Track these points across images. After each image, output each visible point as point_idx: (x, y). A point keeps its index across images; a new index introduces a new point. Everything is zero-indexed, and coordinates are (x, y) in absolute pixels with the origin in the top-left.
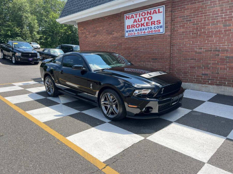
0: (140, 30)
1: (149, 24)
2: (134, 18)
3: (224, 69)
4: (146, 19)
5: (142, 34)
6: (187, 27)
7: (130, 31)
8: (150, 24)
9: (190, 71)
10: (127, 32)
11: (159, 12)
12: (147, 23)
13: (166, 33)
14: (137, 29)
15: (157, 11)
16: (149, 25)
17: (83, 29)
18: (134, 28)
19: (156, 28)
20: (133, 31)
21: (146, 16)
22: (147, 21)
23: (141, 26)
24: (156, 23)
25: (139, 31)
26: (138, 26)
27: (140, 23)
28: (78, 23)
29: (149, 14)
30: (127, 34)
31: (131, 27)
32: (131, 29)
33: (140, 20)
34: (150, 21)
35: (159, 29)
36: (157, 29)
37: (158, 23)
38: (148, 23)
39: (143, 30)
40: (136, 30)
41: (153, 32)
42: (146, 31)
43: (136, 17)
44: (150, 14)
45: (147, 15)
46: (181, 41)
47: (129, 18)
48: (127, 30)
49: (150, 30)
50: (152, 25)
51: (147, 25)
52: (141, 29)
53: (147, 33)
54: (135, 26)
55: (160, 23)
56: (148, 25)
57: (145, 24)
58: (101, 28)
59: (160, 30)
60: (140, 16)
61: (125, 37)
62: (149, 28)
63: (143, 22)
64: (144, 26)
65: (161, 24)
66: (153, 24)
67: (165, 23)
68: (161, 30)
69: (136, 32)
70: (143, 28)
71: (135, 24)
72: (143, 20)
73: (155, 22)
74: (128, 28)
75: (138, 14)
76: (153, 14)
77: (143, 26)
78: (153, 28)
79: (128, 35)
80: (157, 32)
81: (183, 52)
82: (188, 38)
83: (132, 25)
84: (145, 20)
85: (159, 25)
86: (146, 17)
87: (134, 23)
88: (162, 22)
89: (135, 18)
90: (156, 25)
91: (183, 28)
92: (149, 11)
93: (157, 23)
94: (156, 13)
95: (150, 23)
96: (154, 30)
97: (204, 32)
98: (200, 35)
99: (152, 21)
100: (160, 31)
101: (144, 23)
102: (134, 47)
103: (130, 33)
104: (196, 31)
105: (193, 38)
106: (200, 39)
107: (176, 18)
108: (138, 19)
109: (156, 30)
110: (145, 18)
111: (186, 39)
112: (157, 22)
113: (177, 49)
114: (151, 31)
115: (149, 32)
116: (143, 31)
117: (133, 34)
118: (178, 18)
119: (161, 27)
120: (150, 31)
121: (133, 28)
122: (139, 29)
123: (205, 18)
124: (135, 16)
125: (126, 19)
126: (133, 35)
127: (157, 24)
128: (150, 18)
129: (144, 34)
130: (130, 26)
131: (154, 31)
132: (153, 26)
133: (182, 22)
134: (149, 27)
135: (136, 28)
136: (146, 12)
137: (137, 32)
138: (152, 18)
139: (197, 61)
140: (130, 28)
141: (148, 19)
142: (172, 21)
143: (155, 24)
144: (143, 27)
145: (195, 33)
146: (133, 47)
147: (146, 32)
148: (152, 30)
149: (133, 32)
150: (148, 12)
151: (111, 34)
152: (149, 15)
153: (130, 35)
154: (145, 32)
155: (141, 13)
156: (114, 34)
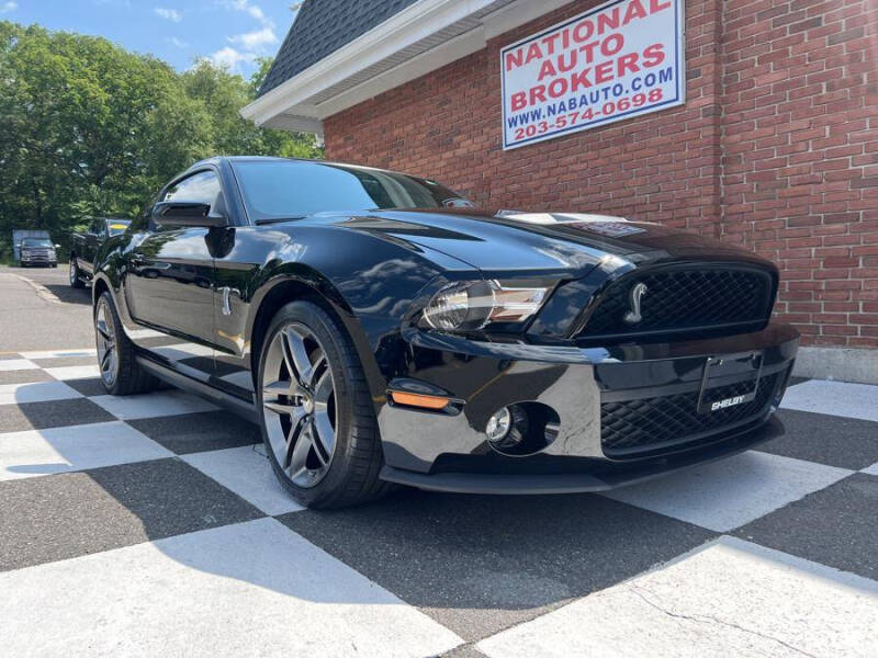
0: (570, 104)
1: (610, 70)
2: (539, 55)
4: (597, 50)
5: (579, 121)
6: (798, 61)
7: (524, 119)
8: (615, 72)
9: (827, 284)
10: (513, 122)
11: (655, 8)
12: (598, 68)
13: (694, 103)
14: (557, 101)
15: (646, 5)
16: (612, 77)
17: (341, 141)
18: (543, 99)
19: (642, 82)
20: (536, 115)
21: (595, 37)
22: (599, 58)
23: (574, 88)
24: (640, 61)
25: (565, 109)
26: (558, 88)
27: (567, 76)
28: (323, 121)
29: (606, 26)
30: (511, 136)
31: (528, 98)
32: (528, 109)
33: (567, 63)
34: (615, 58)
35: (657, 85)
36: (645, 90)
37: (653, 60)
38: (604, 69)
39: (584, 101)
40: (551, 110)
41: (628, 105)
42: (597, 107)
43: (551, 51)
44: (614, 24)
45: (601, 31)
46: (769, 130)
47: (519, 63)
48: (509, 114)
49: (615, 100)
50: (621, 73)
51: (599, 80)
52: (572, 103)
53: (602, 116)
54: (546, 94)
55: (661, 57)
56: (604, 76)
57: (591, 77)
58: (410, 128)
59: (659, 90)
60: (566, 45)
61: (505, 149)
62: (610, 92)
63: (578, 69)
64: (587, 84)
65: (668, 62)
66: (627, 70)
67: (688, 56)
68: (668, 90)
69: (551, 120)
70: (584, 96)
71: (548, 80)
72: (582, 56)
73: (634, 56)
74: (514, 108)
75: (558, 35)
76: (626, 21)
77: (581, 86)
78: (627, 86)
79: (518, 137)
80: (647, 103)
81: (784, 185)
82: (810, 113)
83: (532, 91)
84: (589, 59)
85: (656, 70)
86: (597, 43)
87: (541, 78)
88: (669, 51)
89: (546, 57)
90: (643, 73)
91: (781, 67)
92: (609, 13)
93: (646, 60)
94: (641, 13)
95: (615, 66)
96: (632, 93)
98: (872, 90)
99: (621, 53)
100: (660, 97)
101: (586, 72)
102: (544, 190)
103: (525, 126)
104: (852, 71)
105: (836, 106)
107: (740, 24)
108: (561, 59)
109: (643, 97)
110: (589, 49)
111: (797, 117)
112: (647, 54)
113: (751, 178)
114: (620, 104)
115: (609, 109)
116: (583, 110)
117: (538, 129)
118: (751, 20)
119: (665, 76)
120: (612, 105)
121: (539, 104)
122: (562, 104)
124: (544, 48)
125: (509, 68)
126: (537, 134)
127: (647, 65)
128: (612, 45)
129: (588, 121)
130: (523, 95)
131: (634, 99)
132: (628, 78)
133: (771, 36)
134: (611, 84)
135: (551, 101)
136: (594, 19)
137: (558, 116)
138: (620, 39)
139: (864, 228)
140: (524, 104)
141: (605, 52)
142: (720, 40)
143: (635, 69)
144: (582, 90)
145: (845, 84)
146: (536, 189)
147: (594, 112)
148: (624, 95)
149: (536, 122)
150: (603, 19)
151: (447, 144)
152: (608, 31)
153: (526, 138)
154: (590, 110)
155: (571, 28)
156: (458, 146)
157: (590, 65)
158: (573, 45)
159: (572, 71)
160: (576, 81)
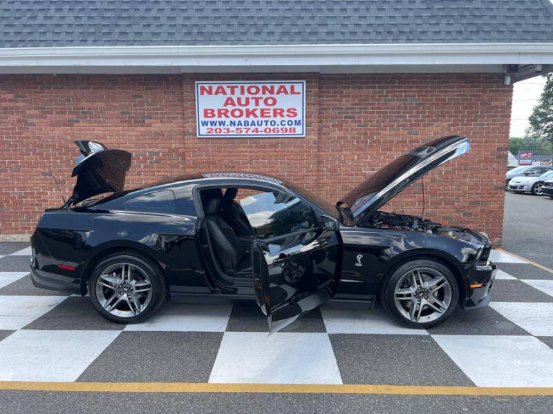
0: (245, 124)
2: (224, 93)
3: (412, 204)
4: (261, 102)
5: (250, 132)
7: (213, 123)
8: (272, 114)
10: (205, 123)
11: (293, 92)
13: (309, 137)
14: (237, 120)
15: (288, 89)
16: (270, 117)
18: (227, 116)
19: (286, 123)
20: (223, 123)
21: (261, 95)
22: (262, 105)
23: (248, 116)
24: (286, 114)
25: (241, 125)
26: (236, 113)
27: (244, 109)
29: (267, 92)
30: (203, 131)
31: (216, 113)
33: (243, 102)
34: (272, 108)
35: (293, 126)
37: (292, 115)
38: (265, 111)
39: (253, 123)
40: (232, 123)
41: (278, 131)
42: (261, 128)
43: (233, 93)
44: (272, 92)
45: (264, 93)
46: (335, 153)
47: (210, 92)
48: (202, 118)
49: (272, 128)
50: (275, 115)
52: (246, 123)
53: (264, 133)
54: (229, 114)
55: (295, 115)
56: (265, 115)
57: (258, 113)
59: (294, 129)
60: (243, 93)
61: (198, 137)
62: (269, 123)
63: (251, 107)
64: (256, 116)
65: (299, 118)
66: (278, 116)
67: (307, 117)
69: (233, 128)
70: (253, 121)
71: (230, 108)
72: (253, 102)
73: (283, 111)
74: (206, 117)
75: (237, 87)
76: (278, 94)
77: (251, 116)
78: (278, 123)
79: (209, 132)
80: (288, 133)
82: (350, 150)
84: (257, 104)
85: (293, 119)
86: (262, 98)
87: (225, 105)
88: (299, 112)
89: (229, 96)
90: (287, 119)
93: (288, 114)
94: (286, 92)
95: (272, 112)
96: (280, 127)
98: (371, 146)
99: (275, 107)
100: (295, 131)
101: (255, 110)
103: (214, 127)
104: (364, 138)
105: (359, 149)
106: (370, 152)
108: (239, 99)
109: (286, 129)
110: (257, 100)
111: (345, 150)
112: (288, 111)
114: (274, 130)
115: (268, 131)
116: (253, 128)
117: (223, 131)
118: (329, 109)
119: (297, 123)
120: (270, 130)
122: (240, 122)
124: (228, 91)
125: (202, 94)
126: (222, 134)
127: (289, 116)
128: (270, 101)
129: (255, 133)
130: (212, 110)
131: (282, 129)
132: (278, 119)
133: (337, 117)
134: (270, 119)
135: (233, 119)
136: (260, 86)
138: (275, 102)
140: (214, 116)
141: (266, 103)
143: (282, 116)
144: (251, 118)
145: (362, 142)
146: (220, 161)
147: (259, 130)
148: (276, 126)
149: (222, 127)
150: (265, 89)
152: (268, 95)
153: (215, 133)
154: (257, 129)
155: (246, 86)
157: (257, 107)
158: (247, 95)
159: (247, 107)
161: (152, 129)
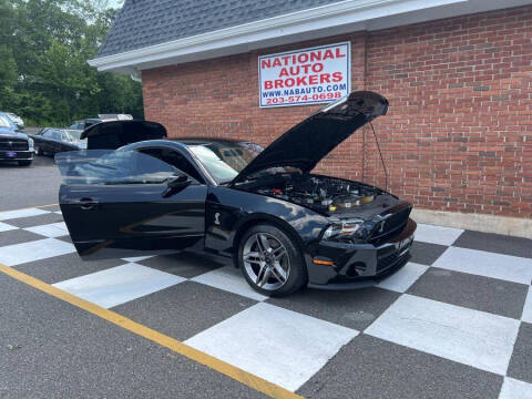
1: (316, 79)
2: (280, 64)
3: (478, 178)
4: (310, 69)
5: (300, 100)
6: (398, 90)
7: (272, 94)
8: (319, 81)
9: (407, 183)
10: (265, 95)
11: (338, 56)
12: (310, 77)
14: (289, 89)
15: (334, 53)
16: (317, 83)
17: (155, 85)
19: (332, 88)
20: (278, 93)
21: (309, 62)
22: (311, 72)
23: (298, 84)
24: (331, 78)
25: (293, 93)
26: (290, 83)
27: (295, 78)
28: (142, 71)
29: (315, 58)
30: (264, 101)
31: (273, 84)
32: (274, 90)
33: (295, 71)
34: (319, 74)
35: (338, 91)
36: (333, 92)
37: (337, 79)
38: (313, 78)
39: (303, 92)
40: (286, 93)
41: (325, 97)
42: (310, 95)
43: (286, 63)
44: (319, 58)
45: (312, 60)
47: (269, 66)
48: (263, 90)
49: (319, 94)
50: (322, 81)
51: (311, 83)
52: (297, 91)
53: (312, 100)
54: (283, 84)
55: (340, 78)
56: (313, 81)
57: (307, 80)
58: (201, 85)
59: (340, 93)
60: (294, 62)
61: (261, 107)
62: (316, 90)
63: (301, 75)
64: (305, 83)
65: (344, 82)
66: (325, 81)
67: (352, 80)
69: (286, 97)
70: (303, 89)
71: (284, 78)
72: (302, 70)
74: (266, 88)
75: (290, 57)
76: (324, 58)
77: (301, 84)
78: (325, 88)
79: (268, 103)
80: (334, 98)
81: (390, 141)
82: (402, 113)
83: (276, 81)
84: (306, 72)
85: (338, 84)
86: (310, 65)
87: (281, 75)
88: (344, 76)
89: (283, 66)
90: (332, 84)
91: (391, 91)
92: (316, 52)
93: (333, 78)
94: (332, 56)
95: (319, 78)
96: (327, 92)
97: (435, 101)
98: (426, 108)
99: (321, 73)
100: (340, 96)
101: (304, 78)
103: (272, 98)
104: (418, 99)
105: (412, 112)
106: (426, 115)
107: (375, 69)
108: (292, 69)
109: (332, 94)
110: (306, 67)
112: (334, 75)
114: (321, 96)
115: (315, 97)
116: (302, 95)
117: (279, 100)
118: (378, 69)
119: (342, 87)
120: (317, 96)
121: (279, 89)
122: (292, 90)
123: (437, 73)
124: (283, 62)
125: (263, 68)
126: (278, 103)
127: (334, 80)
128: (317, 68)
129: (305, 101)
130: (271, 82)
131: (328, 95)
132: (325, 85)
133: (387, 77)
134: (317, 86)
135: (286, 88)
136: (309, 53)
137: (289, 96)
138: (322, 66)
139: (420, 162)
140: (271, 87)
141: (314, 70)
142: (366, 75)
143: (328, 81)
144: (302, 86)
145: (415, 103)
147: (308, 97)
148: (322, 92)
149: (278, 97)
150: (313, 55)
151: (226, 98)
152: (315, 61)
153: (272, 104)
154: (306, 96)
155: (297, 55)
156: (231, 100)
157: (307, 75)
158: (298, 64)
159: (297, 76)
160: (299, 81)
161: (233, 103)
